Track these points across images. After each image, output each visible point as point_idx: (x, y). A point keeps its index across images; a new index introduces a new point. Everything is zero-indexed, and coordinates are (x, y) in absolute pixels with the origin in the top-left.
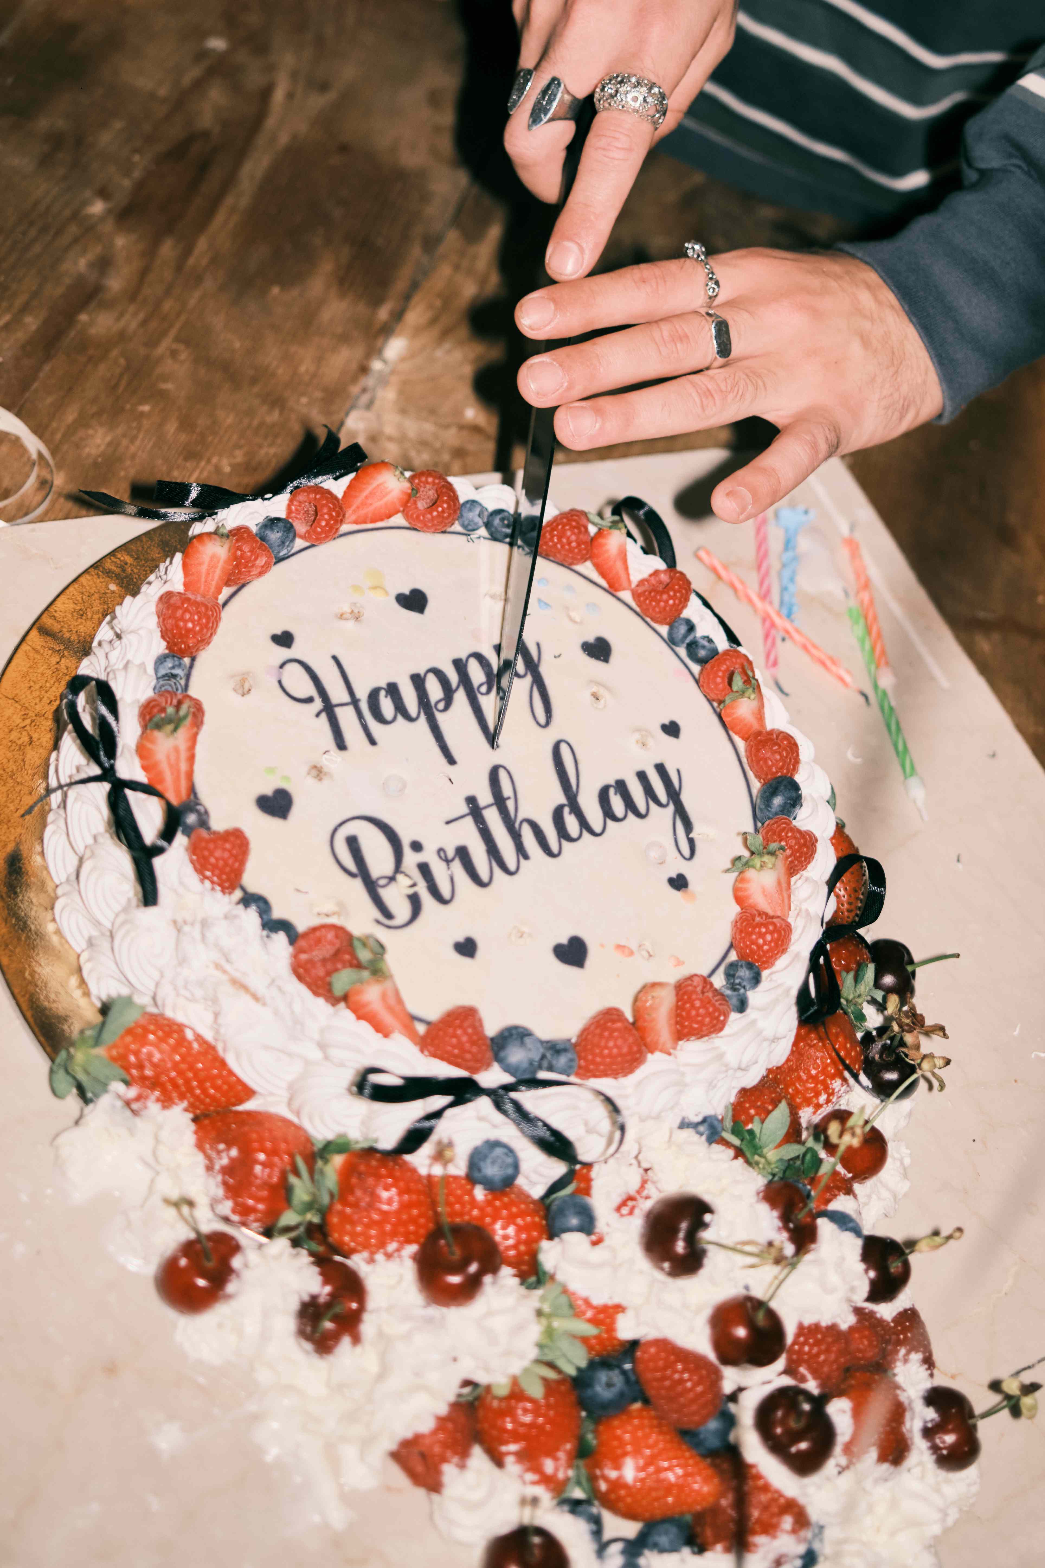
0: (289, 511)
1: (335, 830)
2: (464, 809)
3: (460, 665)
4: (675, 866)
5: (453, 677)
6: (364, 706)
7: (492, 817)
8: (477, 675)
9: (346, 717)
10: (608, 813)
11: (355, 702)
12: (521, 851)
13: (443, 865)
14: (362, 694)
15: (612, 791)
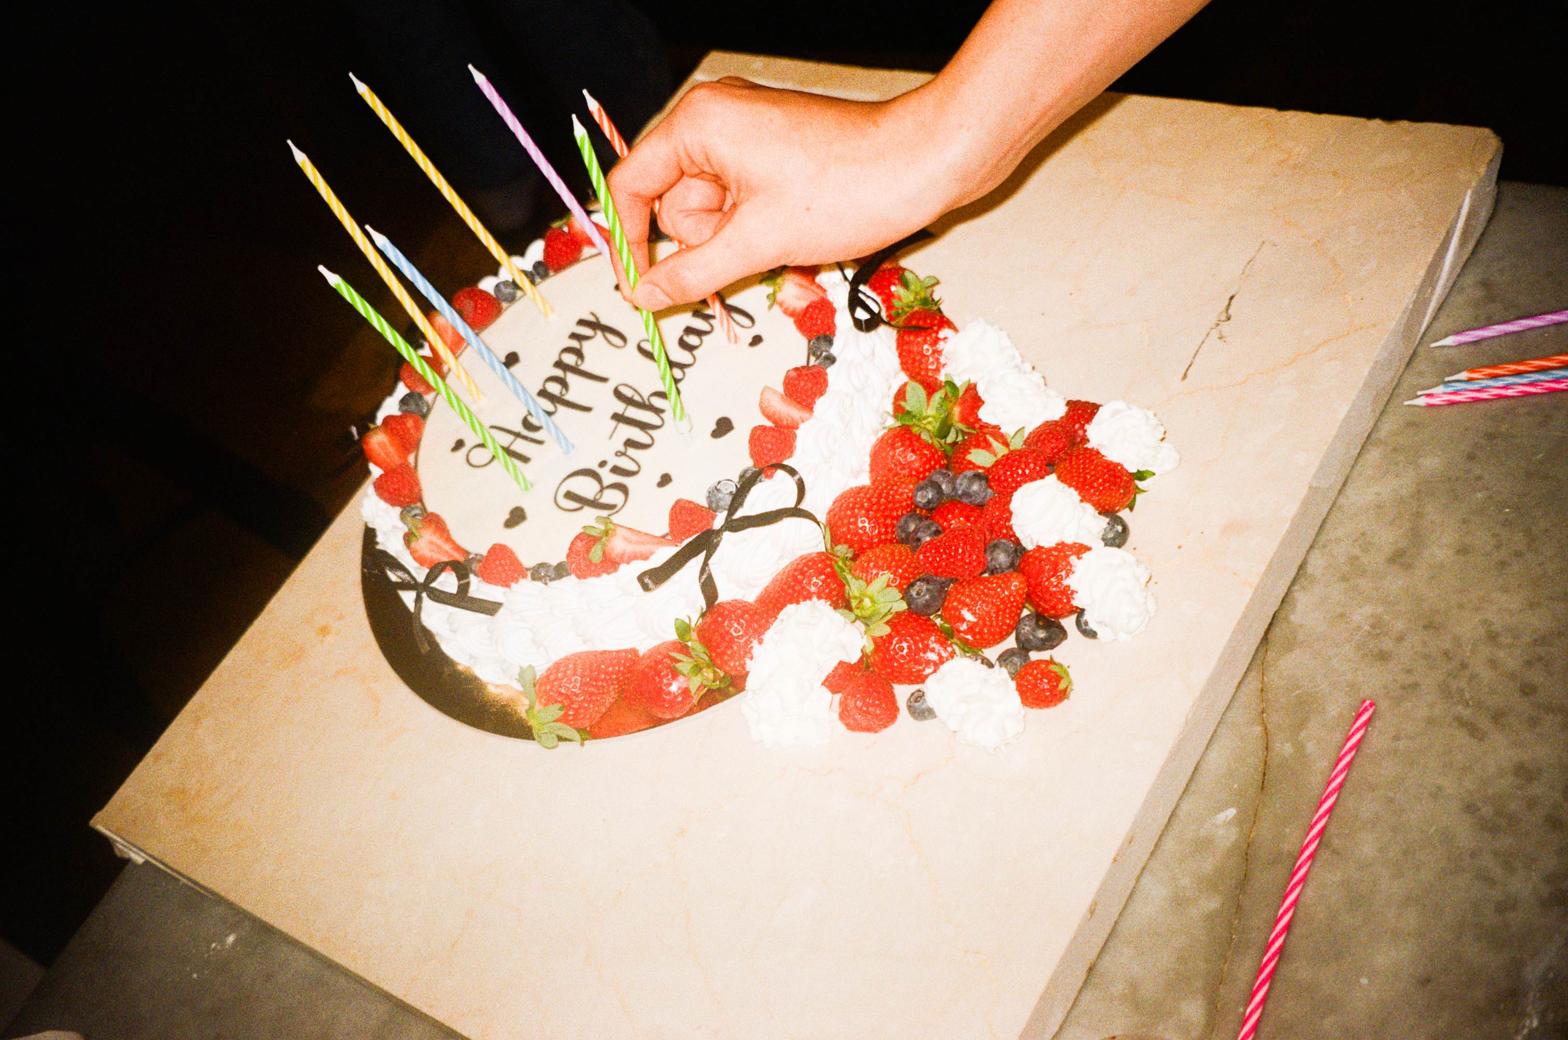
0: (409, 387)
1: (555, 498)
2: (614, 423)
3: (559, 364)
4: (748, 335)
5: (559, 373)
6: (525, 432)
7: (633, 413)
8: (570, 359)
9: (520, 446)
10: (690, 348)
11: (518, 435)
12: (658, 411)
13: (623, 458)
14: (519, 428)
15: (686, 338)
